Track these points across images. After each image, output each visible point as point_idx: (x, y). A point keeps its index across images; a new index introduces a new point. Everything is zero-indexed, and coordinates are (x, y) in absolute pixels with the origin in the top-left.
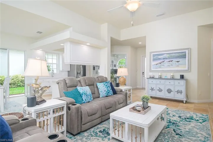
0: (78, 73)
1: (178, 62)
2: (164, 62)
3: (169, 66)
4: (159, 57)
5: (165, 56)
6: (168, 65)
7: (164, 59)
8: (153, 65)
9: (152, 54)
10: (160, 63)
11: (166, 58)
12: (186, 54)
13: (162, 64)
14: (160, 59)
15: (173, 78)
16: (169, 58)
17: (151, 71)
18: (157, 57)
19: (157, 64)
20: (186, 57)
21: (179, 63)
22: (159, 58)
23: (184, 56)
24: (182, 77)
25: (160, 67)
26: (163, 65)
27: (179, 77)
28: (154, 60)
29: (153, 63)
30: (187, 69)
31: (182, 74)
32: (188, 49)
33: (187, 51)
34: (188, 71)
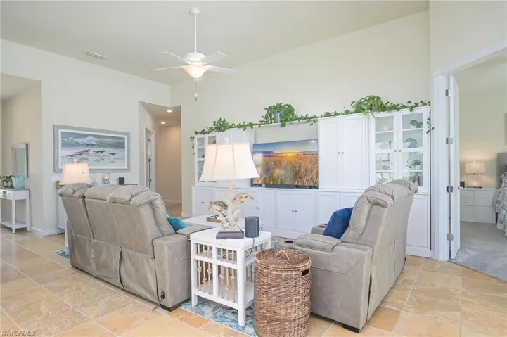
1: (113, 154)
3: (97, 160)
4: (78, 140)
5: (89, 141)
6: (96, 158)
9: (60, 131)
11: (93, 145)
12: (124, 142)
14: (79, 145)
16: (98, 145)
17: (56, 170)
18: (72, 140)
20: (124, 148)
21: (115, 156)
22: (77, 143)
23: (121, 145)
24: (121, 181)
30: (126, 168)
31: (121, 175)
32: (128, 134)
33: (126, 137)
34: (128, 170)
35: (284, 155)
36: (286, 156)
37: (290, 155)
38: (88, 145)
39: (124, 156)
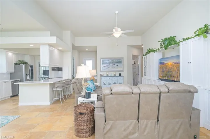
0: (27, 75)
1: (117, 65)
2: (109, 65)
3: (113, 68)
6: (112, 67)
9: (102, 59)
10: (107, 66)
11: (111, 63)
12: (121, 61)
15: (115, 76)
16: (112, 63)
17: (101, 71)
19: (105, 67)
20: (121, 63)
21: (118, 66)
22: (106, 63)
23: (120, 62)
24: (120, 75)
25: (107, 69)
26: (109, 67)
27: (119, 75)
28: (103, 63)
29: (103, 66)
30: (122, 70)
31: (120, 73)
32: (123, 58)
33: (122, 59)
34: (123, 71)
35: (168, 64)
36: (168, 65)
37: (170, 64)
38: (109, 63)
39: (121, 66)
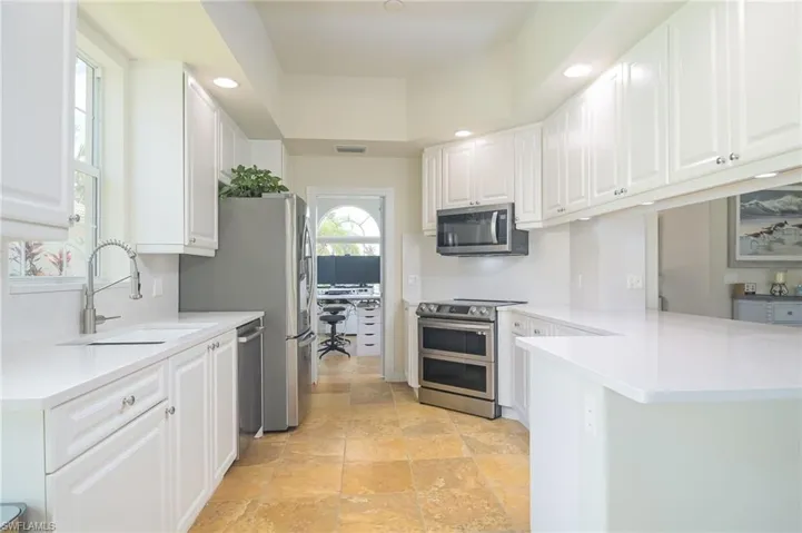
2: (782, 225)
4: (767, 204)
5: (787, 204)
6: (798, 239)
7: (784, 213)
8: (741, 238)
10: (770, 232)
13: (777, 235)
14: (769, 213)
17: (732, 263)
18: (757, 204)
19: (756, 235)
22: (766, 210)
25: (769, 250)
26: (780, 240)
28: (746, 215)
29: (743, 229)
